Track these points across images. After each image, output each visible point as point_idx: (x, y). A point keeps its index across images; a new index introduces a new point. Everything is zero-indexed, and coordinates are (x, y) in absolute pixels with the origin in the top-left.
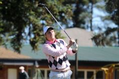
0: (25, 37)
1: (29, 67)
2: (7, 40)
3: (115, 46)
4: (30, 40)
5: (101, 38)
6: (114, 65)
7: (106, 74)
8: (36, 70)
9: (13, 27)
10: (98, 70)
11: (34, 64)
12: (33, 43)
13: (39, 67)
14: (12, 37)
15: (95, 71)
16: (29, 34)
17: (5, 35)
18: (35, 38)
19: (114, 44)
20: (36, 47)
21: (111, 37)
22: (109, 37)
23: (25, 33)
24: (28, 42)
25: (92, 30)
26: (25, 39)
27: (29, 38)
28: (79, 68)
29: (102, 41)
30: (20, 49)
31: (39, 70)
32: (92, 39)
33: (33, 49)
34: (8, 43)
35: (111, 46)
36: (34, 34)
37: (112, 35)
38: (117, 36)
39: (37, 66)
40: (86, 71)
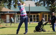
1: (14, 14)
4: (14, 5)
6: (42, 13)
7: (39, 16)
9: (8, 1)
10: (37, 15)
11: (15, 13)
13: (17, 14)
14: (8, 4)
19: (42, 6)
21: (41, 3)
22: (40, 3)
23: (12, 3)
24: (13, 5)
25: (34, 1)
26: (12, 5)
27: (13, 4)
28: (30, 14)
31: (17, 15)
33: (15, 8)
35: (41, 6)
36: (15, 3)
38: (43, 3)
39: (16, 14)
40: (33, 15)
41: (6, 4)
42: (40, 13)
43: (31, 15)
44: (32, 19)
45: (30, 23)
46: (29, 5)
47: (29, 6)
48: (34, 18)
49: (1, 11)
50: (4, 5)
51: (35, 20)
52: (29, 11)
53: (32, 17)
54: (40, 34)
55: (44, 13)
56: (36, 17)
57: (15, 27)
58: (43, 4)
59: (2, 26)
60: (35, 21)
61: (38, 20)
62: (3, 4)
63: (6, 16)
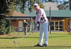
0: (26, 6)
1: (29, 20)
2: (18, 8)
3: (68, 10)
4: (29, 8)
5: (61, 6)
6: (68, 19)
7: (64, 23)
8: (32, 21)
9: (20, 2)
10: (60, 21)
12: (30, 9)
13: (33, 20)
14: (20, 6)
15: (59, 22)
16: (28, 5)
17: (17, 6)
18: (31, 7)
19: (67, 9)
20: (31, 11)
21: (66, 6)
22: (65, 6)
23: (26, 5)
24: (28, 8)
25: (57, 3)
27: (28, 7)
28: (51, 20)
29: (62, 8)
30: (24, 12)
31: (33, 21)
32: (57, 7)
33: (30, 12)
34: (19, 9)
35: (66, 10)
36: (30, 5)
37: (66, 5)
38: (69, 5)
39: (32, 20)
40: (55, 22)
41: (19, 6)
42: (65, 20)
43: (52, 22)
44: (54, 26)
45: (51, 32)
46: (50, 7)
47: (49, 10)
48: (57, 25)
49: (12, 15)
50: (15, 8)
51: (58, 28)
52: (49, 16)
53: (53, 24)
54: (64, 47)
55: (69, 19)
56: (59, 24)
57: (30, 37)
58: (69, 7)
59: (12, 36)
60: (58, 30)
61: (62, 28)
62: (14, 6)
63: (18, 23)
